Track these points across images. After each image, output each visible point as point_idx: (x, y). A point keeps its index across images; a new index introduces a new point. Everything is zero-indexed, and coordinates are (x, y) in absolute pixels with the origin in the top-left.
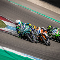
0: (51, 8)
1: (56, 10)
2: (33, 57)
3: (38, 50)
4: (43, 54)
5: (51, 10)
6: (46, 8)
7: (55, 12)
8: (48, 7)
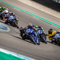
0: (35, 5)
1: (39, 7)
3: (22, 47)
4: (26, 51)
5: (35, 7)
6: (30, 5)
7: (38, 9)
8: (32, 4)
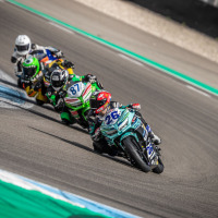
2: (57, 190)
